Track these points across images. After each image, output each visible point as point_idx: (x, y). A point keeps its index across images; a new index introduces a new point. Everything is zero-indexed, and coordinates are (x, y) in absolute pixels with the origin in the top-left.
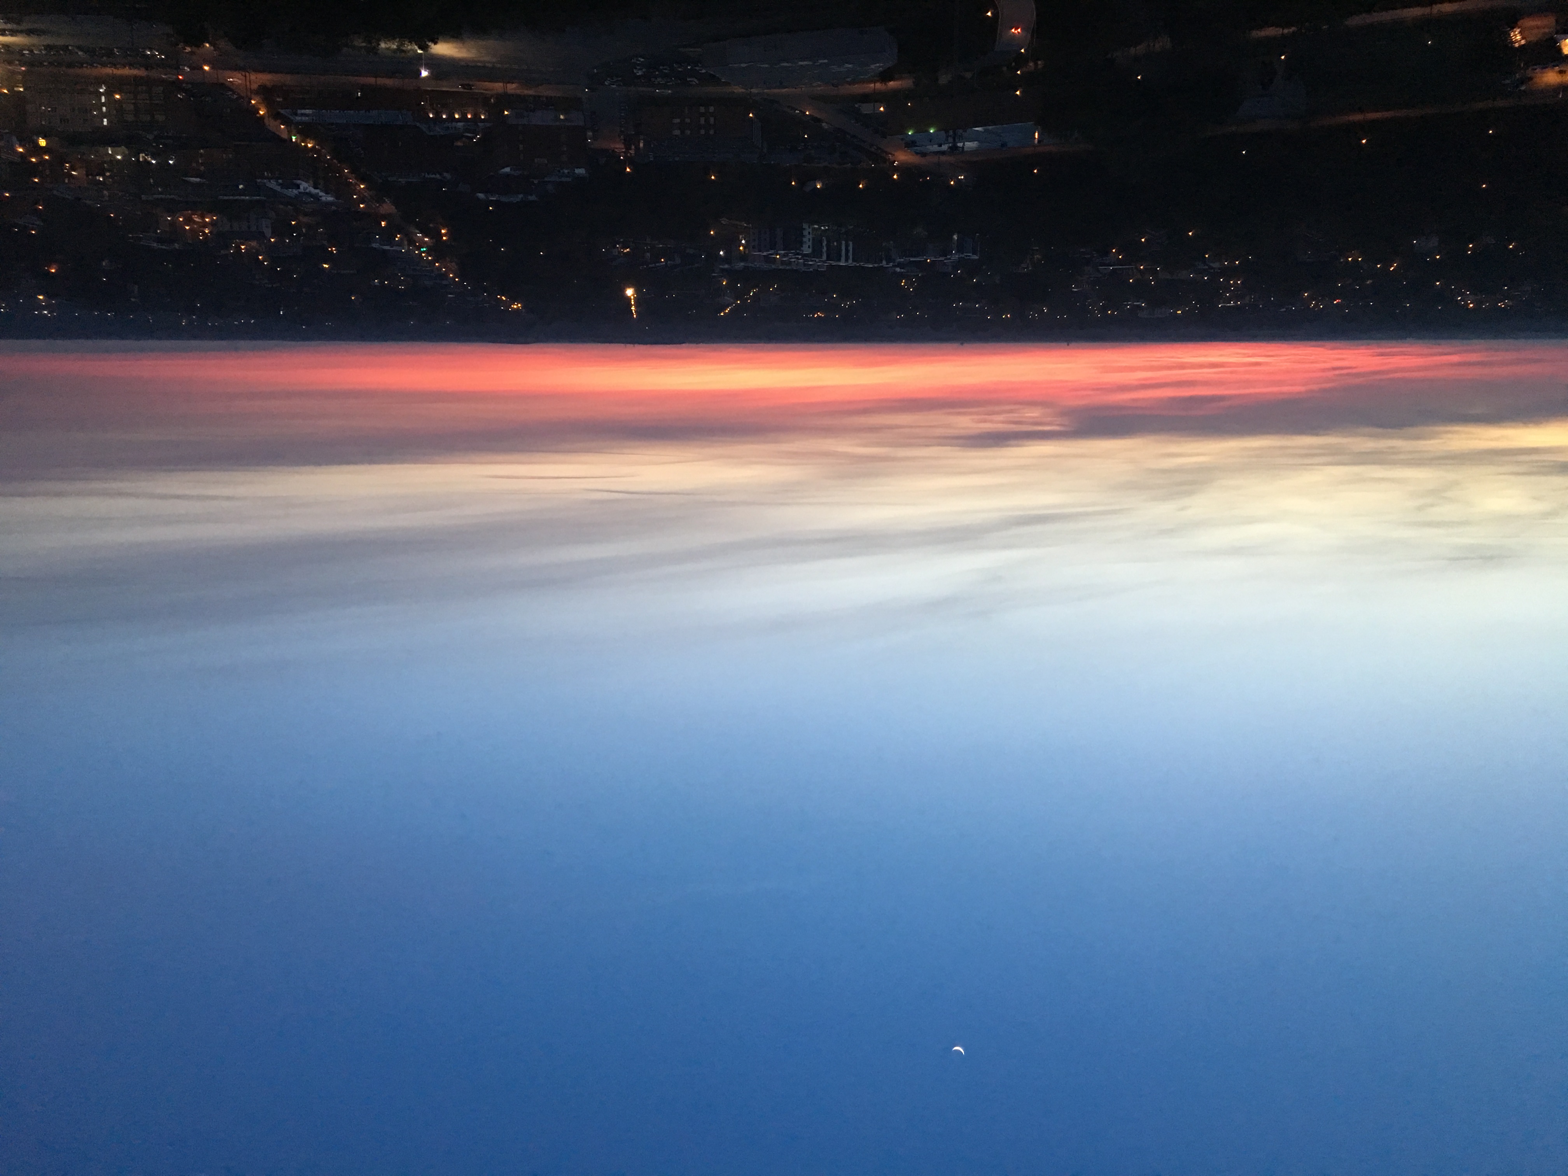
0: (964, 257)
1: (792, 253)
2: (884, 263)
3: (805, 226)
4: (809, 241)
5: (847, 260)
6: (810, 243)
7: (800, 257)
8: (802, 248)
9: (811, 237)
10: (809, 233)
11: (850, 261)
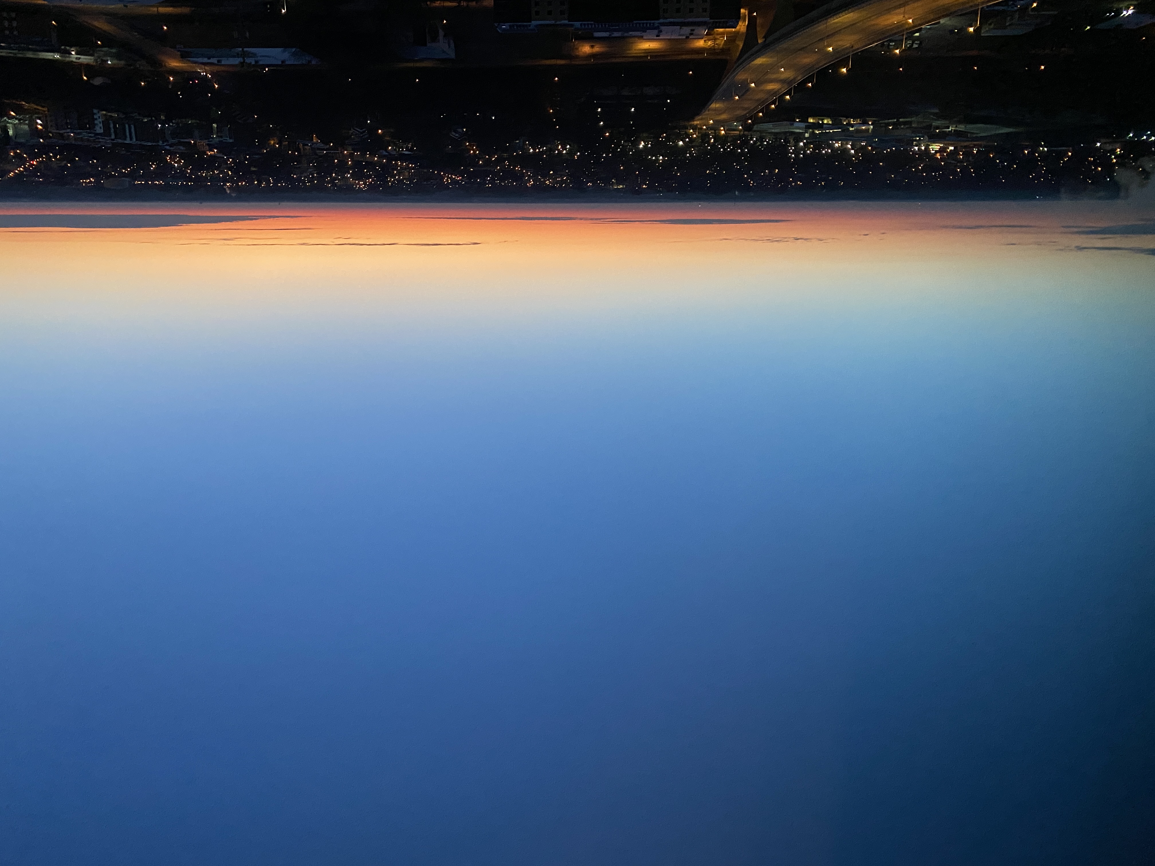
0: (222, 141)
1: (86, 132)
2: (161, 143)
3: (95, 111)
4: (100, 123)
5: (131, 139)
6: (101, 125)
7: (93, 135)
8: (95, 129)
9: (101, 120)
10: (99, 117)
11: (134, 140)
